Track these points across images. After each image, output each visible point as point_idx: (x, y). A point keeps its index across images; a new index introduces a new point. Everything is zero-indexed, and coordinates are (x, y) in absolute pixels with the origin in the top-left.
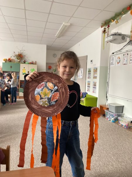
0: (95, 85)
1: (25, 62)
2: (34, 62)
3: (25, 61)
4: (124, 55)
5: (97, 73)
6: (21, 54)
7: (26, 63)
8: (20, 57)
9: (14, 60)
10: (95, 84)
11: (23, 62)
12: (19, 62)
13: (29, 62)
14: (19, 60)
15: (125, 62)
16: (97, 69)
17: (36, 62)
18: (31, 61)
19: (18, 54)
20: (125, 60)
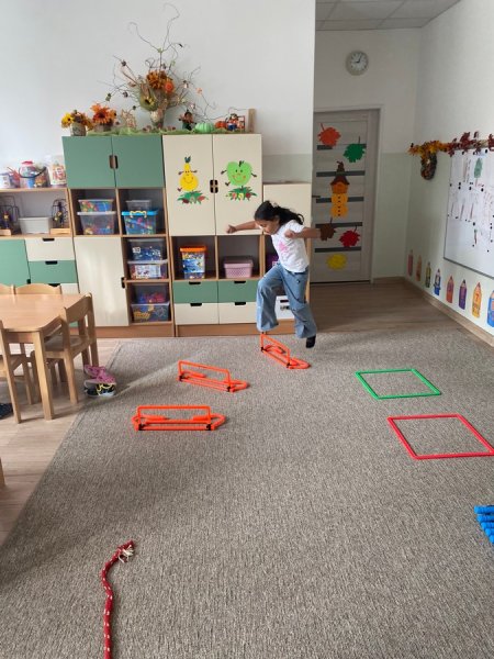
1: (188, 124)
2: (243, 113)
3: (188, 113)
6: (163, 76)
7: (199, 127)
8: (160, 89)
9: (128, 114)
11: (180, 125)
12: (160, 124)
13: (215, 122)
14: (154, 115)
17: (252, 114)
18: (222, 115)
19: (145, 74)
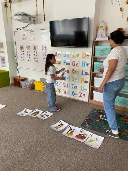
0: (3, 60)
4: (30, 32)
5: (3, 48)
10: (3, 58)
15: (33, 39)
16: (2, 44)
20: (32, 37)
